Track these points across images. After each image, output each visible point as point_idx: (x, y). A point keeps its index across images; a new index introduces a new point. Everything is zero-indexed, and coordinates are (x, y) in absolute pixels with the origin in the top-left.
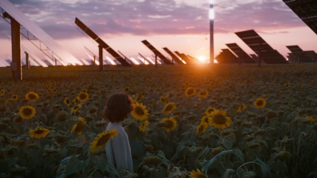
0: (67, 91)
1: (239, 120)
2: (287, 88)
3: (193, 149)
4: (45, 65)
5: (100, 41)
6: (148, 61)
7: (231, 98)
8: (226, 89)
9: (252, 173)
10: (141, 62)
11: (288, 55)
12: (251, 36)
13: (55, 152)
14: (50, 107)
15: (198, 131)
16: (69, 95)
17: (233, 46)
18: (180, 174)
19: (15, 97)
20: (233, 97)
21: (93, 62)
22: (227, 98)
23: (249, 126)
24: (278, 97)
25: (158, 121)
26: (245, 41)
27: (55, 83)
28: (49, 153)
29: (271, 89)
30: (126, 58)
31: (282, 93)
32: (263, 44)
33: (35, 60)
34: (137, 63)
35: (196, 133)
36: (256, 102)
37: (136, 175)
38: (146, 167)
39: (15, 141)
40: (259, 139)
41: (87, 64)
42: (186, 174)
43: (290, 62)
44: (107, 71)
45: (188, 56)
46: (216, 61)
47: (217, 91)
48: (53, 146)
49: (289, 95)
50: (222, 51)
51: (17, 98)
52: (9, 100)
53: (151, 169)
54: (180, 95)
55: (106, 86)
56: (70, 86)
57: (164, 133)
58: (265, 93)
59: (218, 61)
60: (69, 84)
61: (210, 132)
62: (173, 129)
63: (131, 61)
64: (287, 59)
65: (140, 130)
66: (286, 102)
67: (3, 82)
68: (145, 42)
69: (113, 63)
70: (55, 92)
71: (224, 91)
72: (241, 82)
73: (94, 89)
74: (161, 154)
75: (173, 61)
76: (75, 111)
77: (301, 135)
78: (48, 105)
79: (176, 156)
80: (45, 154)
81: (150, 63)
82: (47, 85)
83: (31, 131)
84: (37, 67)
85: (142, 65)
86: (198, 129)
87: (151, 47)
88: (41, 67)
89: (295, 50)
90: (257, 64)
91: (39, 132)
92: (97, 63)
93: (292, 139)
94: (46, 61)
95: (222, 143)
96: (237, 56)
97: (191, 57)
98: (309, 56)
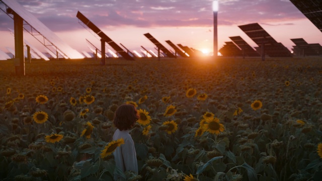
0: (71, 88)
1: (236, 122)
2: (287, 85)
3: (191, 151)
4: (47, 59)
5: (102, 35)
6: (150, 53)
7: (231, 97)
8: (227, 86)
9: (239, 176)
10: (144, 54)
11: (293, 48)
12: (254, 30)
13: (67, 154)
14: (55, 105)
15: (196, 134)
16: (73, 92)
17: (237, 39)
18: (177, 176)
19: (21, 96)
20: (233, 95)
21: (95, 55)
22: (227, 97)
23: (244, 128)
24: (276, 96)
25: (160, 125)
26: (249, 34)
27: (59, 80)
28: (61, 155)
29: (271, 87)
30: (128, 51)
31: (281, 92)
32: (267, 37)
33: (36, 53)
34: (140, 56)
35: (195, 136)
36: (253, 104)
37: (140, 176)
38: (149, 168)
39: (33, 145)
40: (251, 143)
41: (89, 56)
42: (183, 175)
43: (295, 54)
44: (110, 65)
45: (192, 48)
46: (219, 54)
47: (218, 90)
48: (65, 149)
49: (288, 93)
50: (225, 44)
51: (24, 96)
52: (16, 99)
53: (154, 170)
54: (181, 94)
55: (109, 82)
56: (74, 82)
57: (165, 135)
58: (266, 91)
59: (222, 54)
60: (72, 81)
61: (206, 137)
62: (174, 131)
63: (133, 54)
64: (292, 52)
65: (144, 134)
66: (283, 101)
67: (7, 78)
68: (148, 36)
69: (115, 56)
70: (60, 91)
71: (225, 89)
72: (242, 79)
73: (97, 86)
74: (162, 157)
75: (176, 54)
76: (84, 114)
77: (290, 139)
78: (54, 103)
79: (176, 157)
80: (58, 156)
81: (153, 56)
82: (51, 83)
83: (47, 136)
84: (38, 60)
85: (145, 58)
86: (197, 133)
87: (154, 41)
88: (42, 60)
89: (299, 43)
90: (261, 57)
91: (54, 137)
92: (100, 56)
93: (282, 142)
94: (47, 54)
95: (216, 147)
96: (241, 49)
97: (194, 50)
98: (314, 49)
